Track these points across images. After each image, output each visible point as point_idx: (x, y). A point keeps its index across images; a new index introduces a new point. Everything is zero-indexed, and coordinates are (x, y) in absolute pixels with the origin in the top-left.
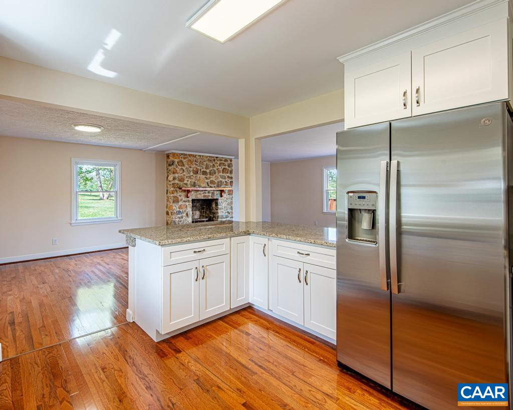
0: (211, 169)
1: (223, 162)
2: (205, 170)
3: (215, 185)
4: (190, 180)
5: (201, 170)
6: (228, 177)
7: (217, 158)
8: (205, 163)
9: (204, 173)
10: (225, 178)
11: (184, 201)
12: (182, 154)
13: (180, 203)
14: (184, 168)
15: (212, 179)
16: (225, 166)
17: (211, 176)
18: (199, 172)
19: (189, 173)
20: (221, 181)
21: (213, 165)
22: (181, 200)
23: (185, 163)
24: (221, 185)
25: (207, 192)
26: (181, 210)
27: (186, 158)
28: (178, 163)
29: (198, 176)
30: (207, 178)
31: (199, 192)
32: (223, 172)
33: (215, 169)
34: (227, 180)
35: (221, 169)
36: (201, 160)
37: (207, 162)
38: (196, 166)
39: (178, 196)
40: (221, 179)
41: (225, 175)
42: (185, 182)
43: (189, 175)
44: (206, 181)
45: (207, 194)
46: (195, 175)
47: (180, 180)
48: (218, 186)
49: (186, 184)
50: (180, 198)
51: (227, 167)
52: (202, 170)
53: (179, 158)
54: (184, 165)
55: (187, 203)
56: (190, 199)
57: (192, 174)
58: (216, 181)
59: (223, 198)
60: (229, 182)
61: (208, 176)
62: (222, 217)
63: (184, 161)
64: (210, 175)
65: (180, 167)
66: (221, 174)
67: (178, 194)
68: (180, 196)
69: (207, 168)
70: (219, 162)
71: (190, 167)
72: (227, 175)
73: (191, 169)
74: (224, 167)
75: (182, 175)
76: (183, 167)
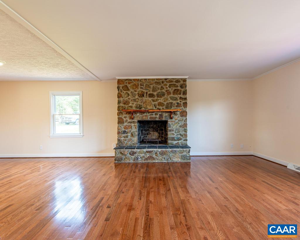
0: (159, 91)
1: (174, 83)
2: (151, 92)
3: (164, 107)
4: (135, 103)
5: (147, 93)
6: (181, 98)
7: (166, 79)
8: (152, 86)
9: (151, 96)
10: (176, 99)
11: (129, 122)
12: (127, 80)
13: (125, 124)
14: (129, 92)
15: (159, 101)
16: (177, 86)
17: (159, 98)
18: (145, 95)
19: (134, 97)
20: (172, 103)
21: (162, 87)
22: (126, 121)
23: (129, 88)
24: (171, 107)
25: (154, 114)
26: (127, 130)
27: (131, 83)
28: (123, 87)
29: (144, 99)
30: (154, 101)
31: (145, 114)
32: (174, 93)
33: (163, 91)
34: (178, 101)
35: (171, 90)
36: (147, 83)
37: (154, 85)
38: (142, 90)
39: (123, 118)
40: (171, 101)
41: (176, 96)
42: (130, 105)
43: (134, 98)
44: (153, 103)
45: (154, 116)
46: (140, 98)
47: (124, 104)
48: (167, 108)
49: (131, 107)
50: (125, 119)
51: (179, 88)
52: (149, 93)
53: (124, 83)
54: (128, 90)
55: (133, 124)
56: (136, 120)
57: (137, 97)
58: (165, 103)
59: (173, 120)
60: (182, 103)
61: (156, 98)
62: (173, 139)
63: (129, 86)
64: (158, 97)
65: (125, 92)
66: (172, 95)
67: (123, 116)
68: (125, 117)
69: (154, 90)
70: (168, 84)
71: (135, 91)
72: (179, 96)
73: (136, 93)
74: (176, 88)
75: (127, 98)
76: (128, 92)
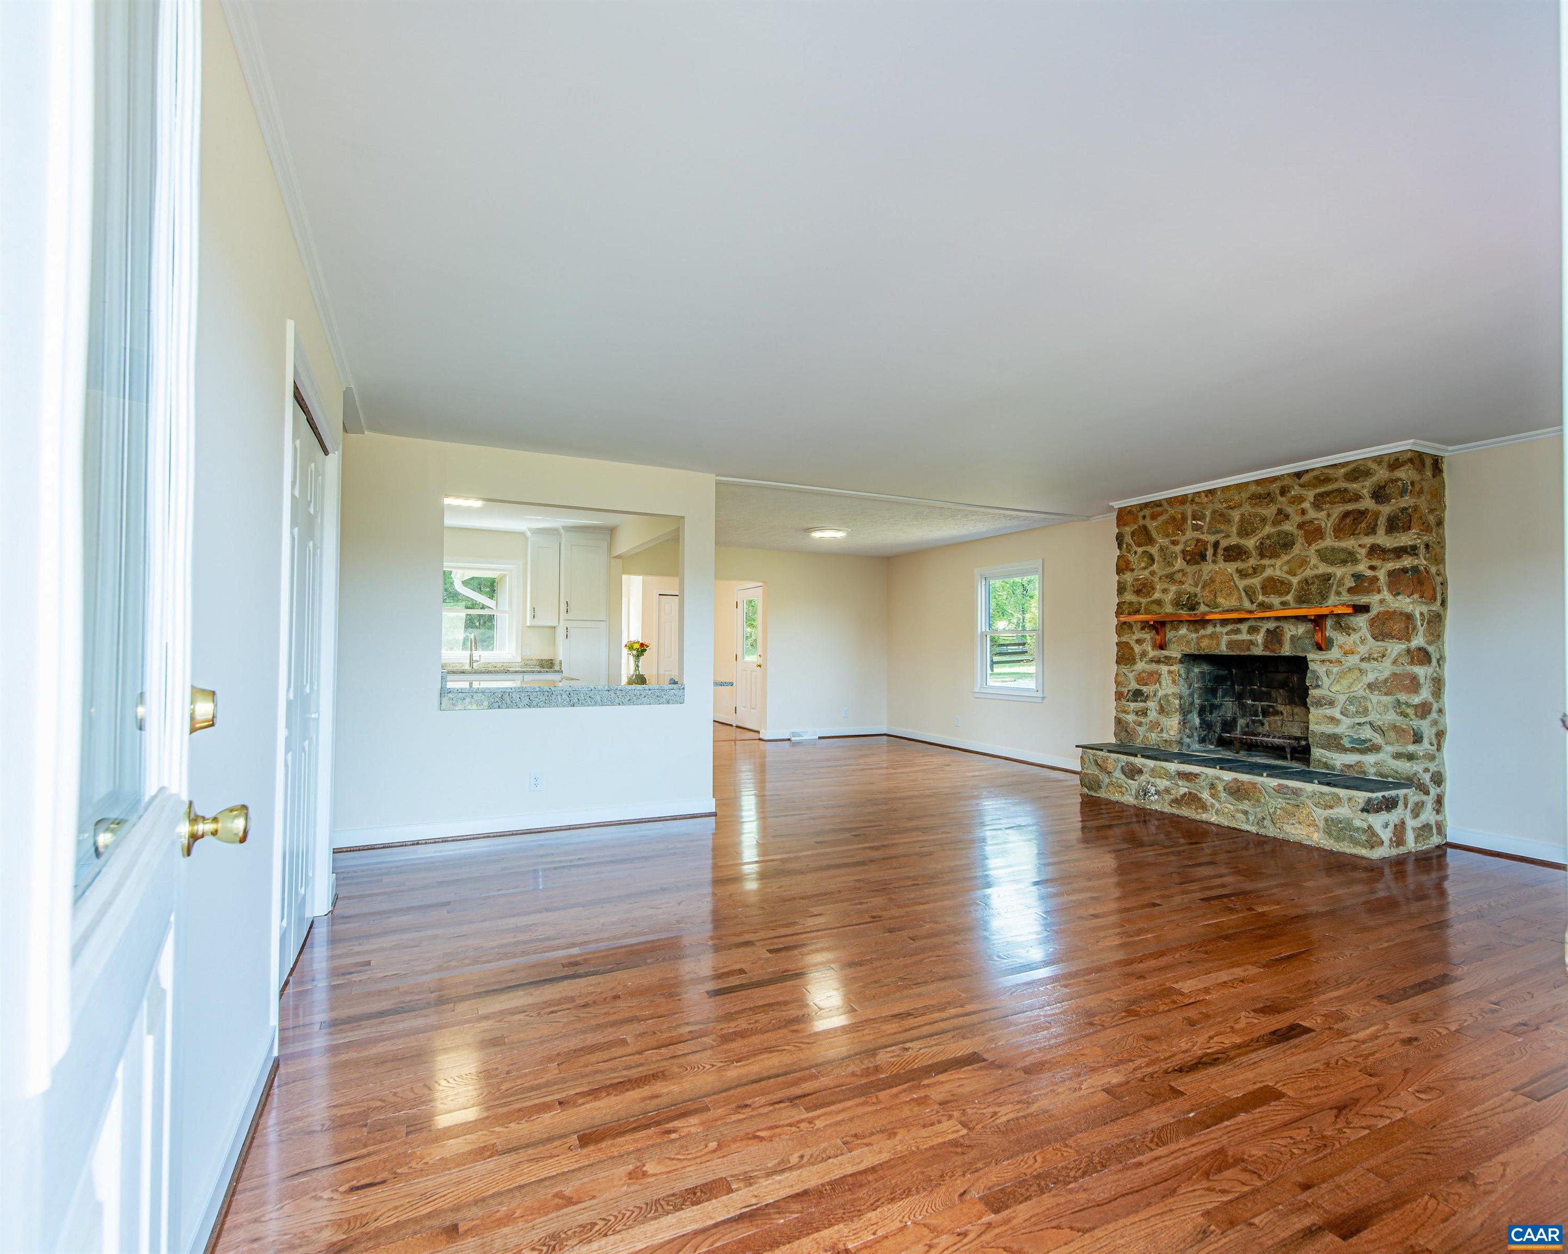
0: (1268, 529)
1: (1341, 484)
2: (1234, 540)
3: (1289, 598)
4: (1173, 588)
5: (1216, 545)
6: (1374, 550)
7: (1299, 475)
8: (1236, 515)
9: (1235, 553)
10: (1349, 558)
11: (1151, 661)
12: (1146, 505)
13: (1140, 666)
14: (1154, 551)
15: (1268, 572)
16: (1357, 498)
17: (1266, 562)
18: (1210, 553)
19: (1170, 564)
20: (1327, 578)
21: (1280, 511)
22: (1144, 654)
23: (1154, 534)
24: (1324, 597)
25: (1243, 627)
26: (1144, 689)
27: (1161, 514)
28: (1133, 534)
29: (1207, 568)
30: (1242, 574)
31: (1210, 630)
32: (1339, 531)
33: (1287, 527)
34: (1362, 568)
35: (1326, 518)
36: (1218, 506)
37: (1247, 508)
38: (1197, 535)
39: (1133, 643)
40: (1323, 569)
41: (1349, 543)
42: (1157, 595)
43: (1169, 570)
44: (1242, 584)
45: (1244, 636)
46: (1191, 569)
47: (1138, 592)
48: (1302, 599)
49: (1159, 602)
50: (1137, 649)
51: (1367, 503)
52: (1224, 544)
53: (1135, 520)
54: (1150, 540)
55: (1164, 669)
56: (1174, 652)
57: (1179, 563)
58: (1295, 581)
59: (1334, 653)
60: (1380, 575)
61: (1252, 562)
62: (1333, 742)
63: (1152, 525)
64: (1262, 556)
65: (1140, 550)
66: (1329, 542)
67: (1135, 637)
68: (1139, 641)
69: (1244, 531)
70: (1310, 494)
71: (1174, 543)
72: (1369, 541)
73: (1178, 549)
74: (1350, 507)
75: (1146, 573)
76: (1148, 548)
